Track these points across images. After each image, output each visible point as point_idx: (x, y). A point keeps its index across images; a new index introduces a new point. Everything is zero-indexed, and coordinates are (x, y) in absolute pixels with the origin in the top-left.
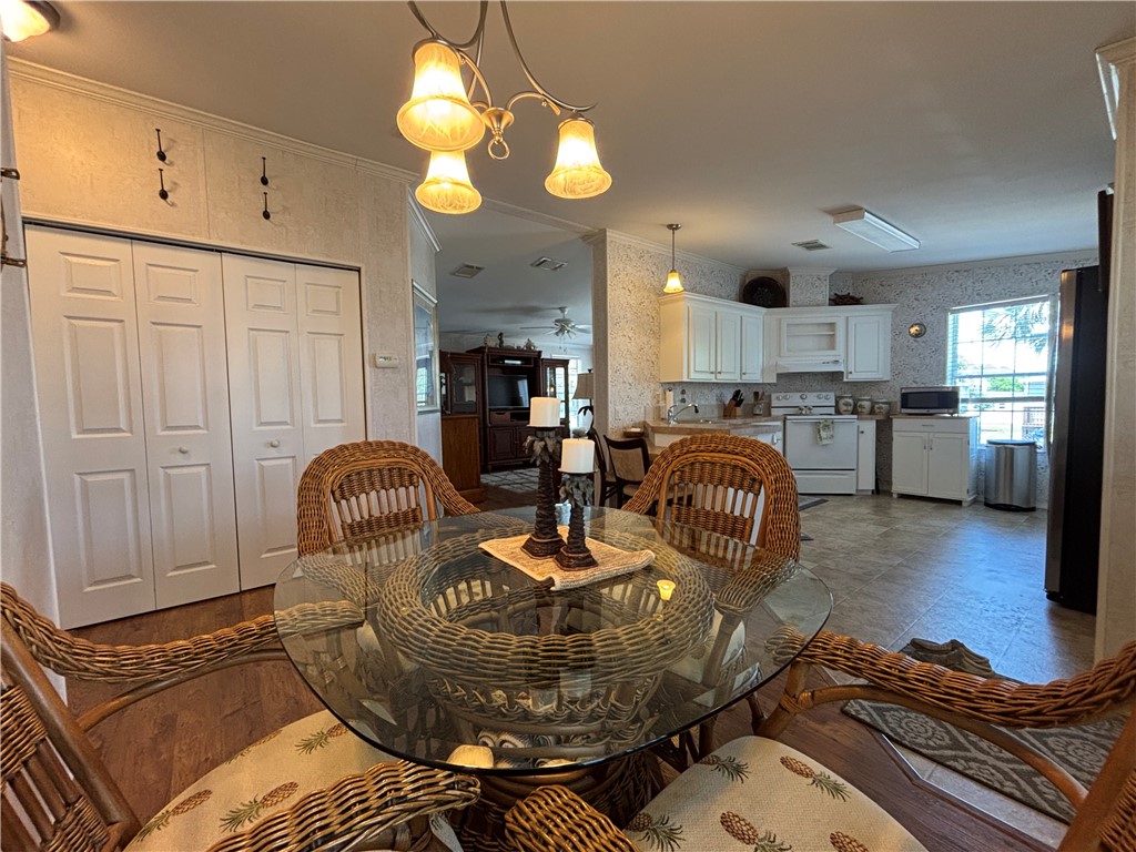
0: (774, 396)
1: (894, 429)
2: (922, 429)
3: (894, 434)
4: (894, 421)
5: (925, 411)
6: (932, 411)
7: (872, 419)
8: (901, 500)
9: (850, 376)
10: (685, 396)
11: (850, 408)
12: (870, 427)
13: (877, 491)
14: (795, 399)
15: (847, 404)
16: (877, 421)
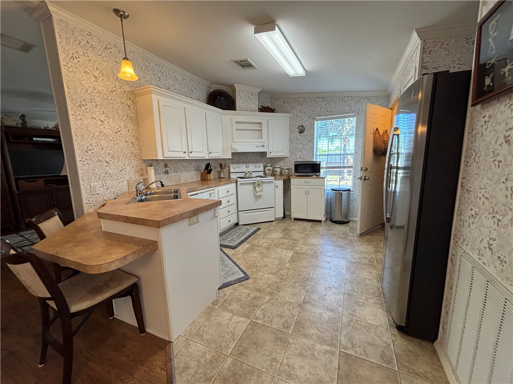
0: (231, 166)
1: (291, 184)
2: (305, 184)
3: (292, 187)
4: (292, 179)
5: (305, 174)
6: (309, 174)
7: (281, 179)
8: (295, 221)
9: (270, 155)
10: (168, 169)
11: (271, 172)
12: (280, 183)
13: (284, 217)
14: (243, 168)
15: (269, 170)
16: (284, 180)
